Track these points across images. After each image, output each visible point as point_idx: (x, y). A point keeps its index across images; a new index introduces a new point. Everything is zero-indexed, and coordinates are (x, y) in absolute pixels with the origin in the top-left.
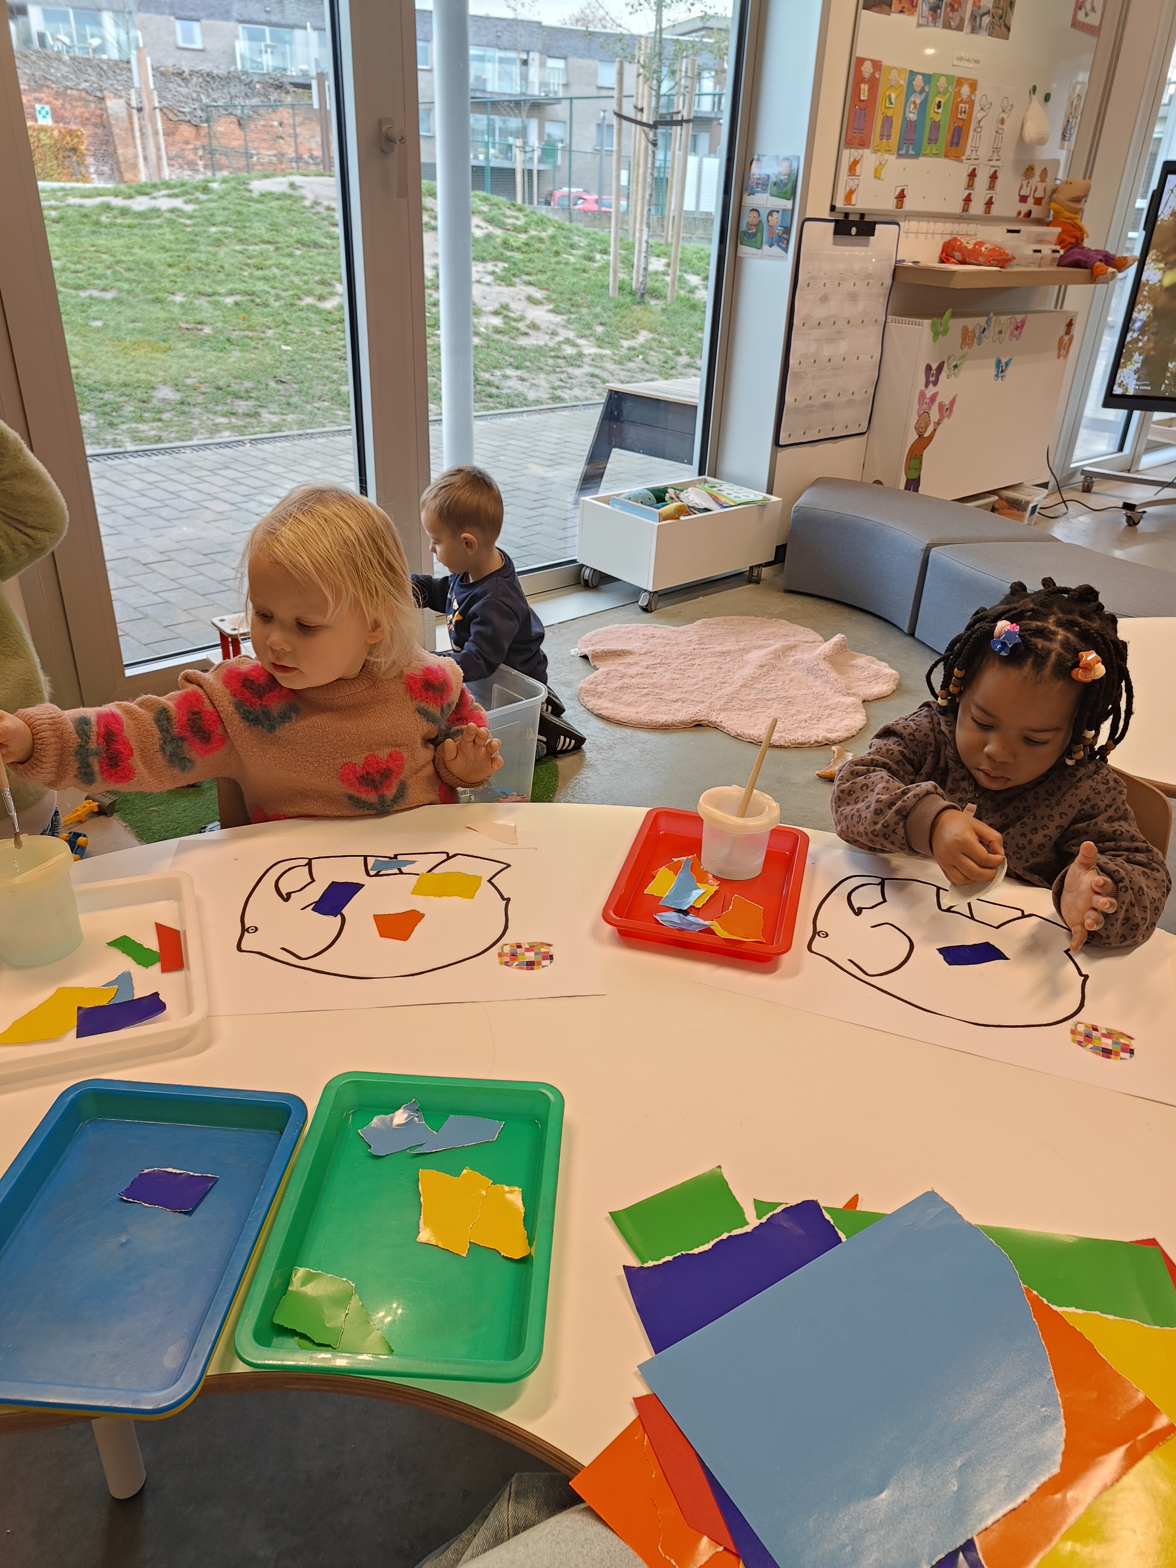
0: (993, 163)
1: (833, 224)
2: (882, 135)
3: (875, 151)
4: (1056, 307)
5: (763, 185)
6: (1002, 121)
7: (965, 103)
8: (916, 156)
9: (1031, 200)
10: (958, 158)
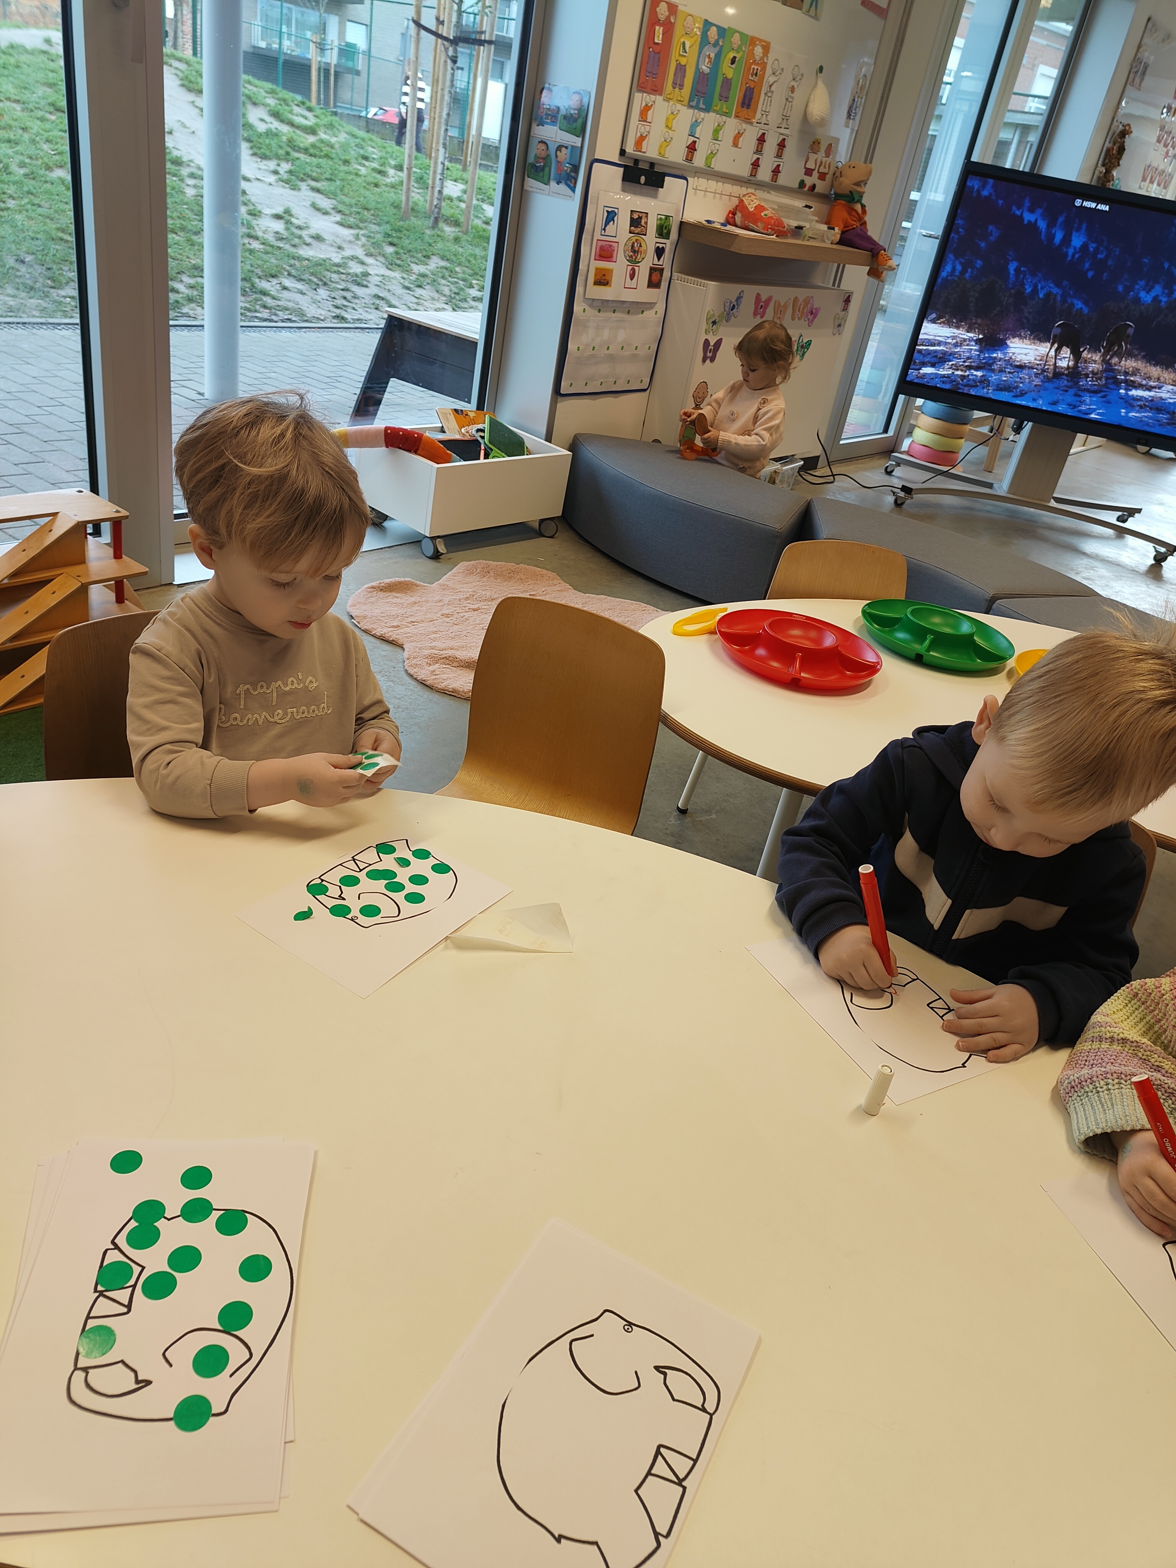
0: (782, 131)
1: (622, 169)
2: (674, 84)
3: (668, 100)
4: (834, 285)
5: (552, 116)
6: (793, 89)
7: (757, 64)
8: (707, 110)
9: (815, 174)
10: (748, 121)
